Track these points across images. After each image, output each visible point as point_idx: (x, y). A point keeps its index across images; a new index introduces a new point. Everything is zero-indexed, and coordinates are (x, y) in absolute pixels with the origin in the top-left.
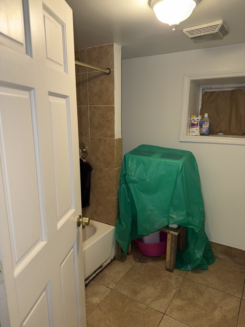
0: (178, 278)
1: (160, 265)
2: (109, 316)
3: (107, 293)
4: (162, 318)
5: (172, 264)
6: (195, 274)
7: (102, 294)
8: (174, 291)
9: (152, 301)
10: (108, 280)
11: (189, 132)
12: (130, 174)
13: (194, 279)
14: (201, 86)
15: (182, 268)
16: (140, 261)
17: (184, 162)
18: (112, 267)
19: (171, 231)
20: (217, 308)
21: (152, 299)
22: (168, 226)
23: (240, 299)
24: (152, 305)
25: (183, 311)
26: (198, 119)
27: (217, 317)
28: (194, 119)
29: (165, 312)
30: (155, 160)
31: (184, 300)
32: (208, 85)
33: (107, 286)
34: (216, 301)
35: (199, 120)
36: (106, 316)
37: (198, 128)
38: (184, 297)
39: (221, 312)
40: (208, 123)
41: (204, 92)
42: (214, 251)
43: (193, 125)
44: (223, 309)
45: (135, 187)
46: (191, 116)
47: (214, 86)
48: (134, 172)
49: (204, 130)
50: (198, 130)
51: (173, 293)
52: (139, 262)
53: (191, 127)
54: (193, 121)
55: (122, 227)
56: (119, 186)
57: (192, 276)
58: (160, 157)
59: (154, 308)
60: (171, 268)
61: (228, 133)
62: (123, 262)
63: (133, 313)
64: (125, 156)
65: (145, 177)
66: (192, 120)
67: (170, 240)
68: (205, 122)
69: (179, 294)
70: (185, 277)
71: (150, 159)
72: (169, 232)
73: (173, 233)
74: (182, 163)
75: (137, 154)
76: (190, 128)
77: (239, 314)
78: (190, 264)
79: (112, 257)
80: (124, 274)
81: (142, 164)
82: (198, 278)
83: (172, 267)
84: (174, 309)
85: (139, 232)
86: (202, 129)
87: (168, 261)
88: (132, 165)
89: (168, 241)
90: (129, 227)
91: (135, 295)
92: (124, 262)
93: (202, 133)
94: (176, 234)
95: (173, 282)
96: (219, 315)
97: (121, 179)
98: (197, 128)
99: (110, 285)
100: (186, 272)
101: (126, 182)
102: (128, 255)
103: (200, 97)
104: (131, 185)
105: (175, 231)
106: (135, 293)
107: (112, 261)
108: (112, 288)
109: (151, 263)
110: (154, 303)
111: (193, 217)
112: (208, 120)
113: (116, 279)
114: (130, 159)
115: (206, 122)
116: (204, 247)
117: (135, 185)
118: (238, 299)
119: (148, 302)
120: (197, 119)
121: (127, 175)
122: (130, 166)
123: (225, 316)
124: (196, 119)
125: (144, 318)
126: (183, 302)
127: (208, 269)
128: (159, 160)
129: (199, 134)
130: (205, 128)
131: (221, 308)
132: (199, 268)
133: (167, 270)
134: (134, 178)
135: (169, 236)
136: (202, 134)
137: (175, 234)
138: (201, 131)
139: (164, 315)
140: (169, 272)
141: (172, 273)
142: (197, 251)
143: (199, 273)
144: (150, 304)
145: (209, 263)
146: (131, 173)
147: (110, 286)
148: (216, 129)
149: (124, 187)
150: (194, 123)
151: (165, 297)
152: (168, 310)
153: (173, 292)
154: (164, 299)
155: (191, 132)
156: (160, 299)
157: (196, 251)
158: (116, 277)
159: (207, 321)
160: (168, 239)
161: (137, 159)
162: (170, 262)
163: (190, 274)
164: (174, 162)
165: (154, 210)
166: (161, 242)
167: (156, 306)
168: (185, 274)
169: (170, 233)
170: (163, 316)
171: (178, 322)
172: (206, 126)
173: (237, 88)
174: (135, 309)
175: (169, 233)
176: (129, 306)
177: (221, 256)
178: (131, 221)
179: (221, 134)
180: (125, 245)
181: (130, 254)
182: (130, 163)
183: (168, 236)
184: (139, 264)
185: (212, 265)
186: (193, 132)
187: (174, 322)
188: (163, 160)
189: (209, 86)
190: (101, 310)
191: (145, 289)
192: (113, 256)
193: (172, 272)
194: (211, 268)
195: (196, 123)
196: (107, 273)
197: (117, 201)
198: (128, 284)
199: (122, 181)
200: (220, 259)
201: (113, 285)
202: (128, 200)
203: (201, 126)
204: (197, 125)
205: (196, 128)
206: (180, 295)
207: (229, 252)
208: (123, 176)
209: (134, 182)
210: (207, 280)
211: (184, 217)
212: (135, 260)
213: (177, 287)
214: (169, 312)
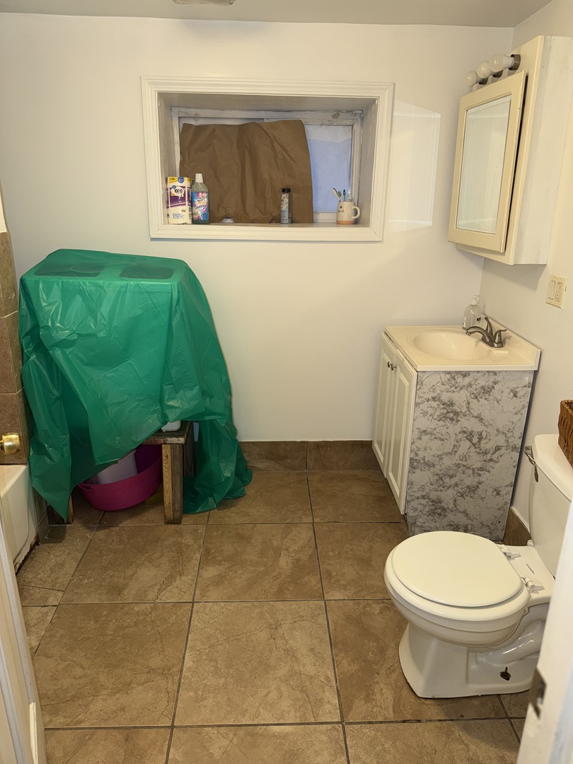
0: (196, 530)
1: (151, 517)
2: (74, 659)
3: (49, 618)
4: (192, 611)
5: (178, 506)
6: (225, 511)
7: (36, 625)
8: (198, 556)
9: (160, 590)
10: (38, 590)
11: (168, 215)
12: (50, 324)
13: (227, 519)
14: (173, 109)
15: (197, 509)
16: (101, 526)
17: (180, 282)
18: (36, 561)
19: (169, 439)
20: (280, 553)
21: (158, 587)
22: (160, 430)
23: (311, 525)
24: (163, 598)
25: (226, 582)
26: (185, 187)
27: (286, 567)
28: (174, 187)
29: (193, 599)
30: (111, 284)
31: (220, 563)
32: (190, 108)
33: (42, 605)
34: (275, 543)
35: (186, 189)
36: (67, 663)
37: (187, 207)
38: (220, 558)
39: (289, 556)
40: (205, 195)
41: (182, 126)
42: (247, 459)
43: (173, 200)
44: (291, 550)
45: (70, 356)
46: (166, 179)
47: (202, 112)
48: (59, 318)
49: (200, 212)
50: (187, 213)
51: (196, 559)
52: (100, 528)
53: (169, 205)
54: (173, 191)
55: (48, 461)
56: (20, 362)
57: (220, 517)
58: (122, 275)
59: (169, 601)
60: (177, 515)
61: (242, 218)
62: (60, 542)
63: (128, 629)
64: (22, 280)
65: (93, 327)
66: (170, 189)
67: (170, 457)
68: (198, 193)
69: (208, 557)
70: (210, 523)
71: (98, 281)
72: (164, 441)
73: (174, 440)
74: (178, 285)
75: (58, 274)
76: (168, 207)
77: (317, 548)
78: (212, 496)
79: (32, 540)
80: (76, 564)
81: (78, 298)
82: (232, 516)
83: (179, 512)
84: (208, 586)
85: (98, 460)
86: (196, 210)
87: (169, 503)
88: (50, 299)
89: (164, 462)
90: (66, 455)
91: (119, 594)
92: (64, 541)
93: (195, 219)
94: (182, 440)
95: (188, 540)
96: (287, 562)
97: (24, 342)
98: (184, 206)
99: (48, 599)
100: (207, 513)
101: (40, 347)
102: (69, 524)
103: (175, 137)
104: (58, 354)
105: (177, 437)
106: (117, 590)
107: (32, 548)
108: (57, 603)
109: (128, 522)
110: (164, 592)
111: (211, 397)
112: (204, 190)
113: (60, 580)
114: (41, 286)
115: (200, 194)
116: (235, 453)
117: (68, 351)
118: (308, 525)
119: (151, 595)
120: (180, 186)
121: (42, 328)
122: (46, 304)
123: (298, 560)
124: (178, 184)
125: (156, 628)
126: (221, 568)
127: (245, 495)
128: (123, 283)
129: (189, 221)
130: (200, 207)
131: (287, 550)
132: (231, 497)
133: (169, 522)
134: (64, 334)
135: (166, 451)
136: (195, 221)
137: (179, 442)
138: (192, 214)
139: (193, 604)
140: (173, 527)
141: (181, 526)
142: (224, 464)
143: (232, 506)
144: (157, 598)
145: (245, 483)
146: (53, 324)
147: (50, 601)
148: (218, 209)
149: (38, 362)
150: (176, 194)
151: (184, 573)
152: (198, 592)
153: (194, 558)
154: (183, 578)
155: (171, 216)
156: (175, 581)
157: (222, 465)
158: (57, 578)
159: (271, 581)
160: (164, 458)
161: (60, 285)
162: (174, 504)
163: (217, 514)
164: (157, 285)
165: (126, 401)
166: (139, 471)
167: (170, 596)
168: (206, 519)
169: (167, 442)
170: (193, 607)
171: (222, 604)
172: (202, 203)
173: (249, 122)
174: (129, 621)
175: (165, 443)
176: (114, 621)
177: (261, 465)
178: (69, 440)
179: (229, 221)
180: (61, 501)
181: (73, 520)
182: (43, 295)
183: (164, 451)
184: (101, 534)
185: (249, 485)
186: (176, 216)
187: (216, 608)
188: (133, 282)
189: (193, 112)
190: (49, 657)
191: (135, 576)
192: (34, 536)
193: (180, 523)
194: (250, 491)
195: (179, 195)
196: (30, 577)
197: (21, 400)
198: (92, 580)
199: (27, 347)
200: (260, 470)
201: (56, 596)
202: (55, 392)
203: (192, 204)
204: (183, 199)
205: (181, 208)
206: (210, 558)
207: (276, 451)
208: (26, 335)
209: (64, 344)
210: (250, 514)
211: (198, 401)
212: (89, 528)
213: (200, 547)
214: (201, 594)
